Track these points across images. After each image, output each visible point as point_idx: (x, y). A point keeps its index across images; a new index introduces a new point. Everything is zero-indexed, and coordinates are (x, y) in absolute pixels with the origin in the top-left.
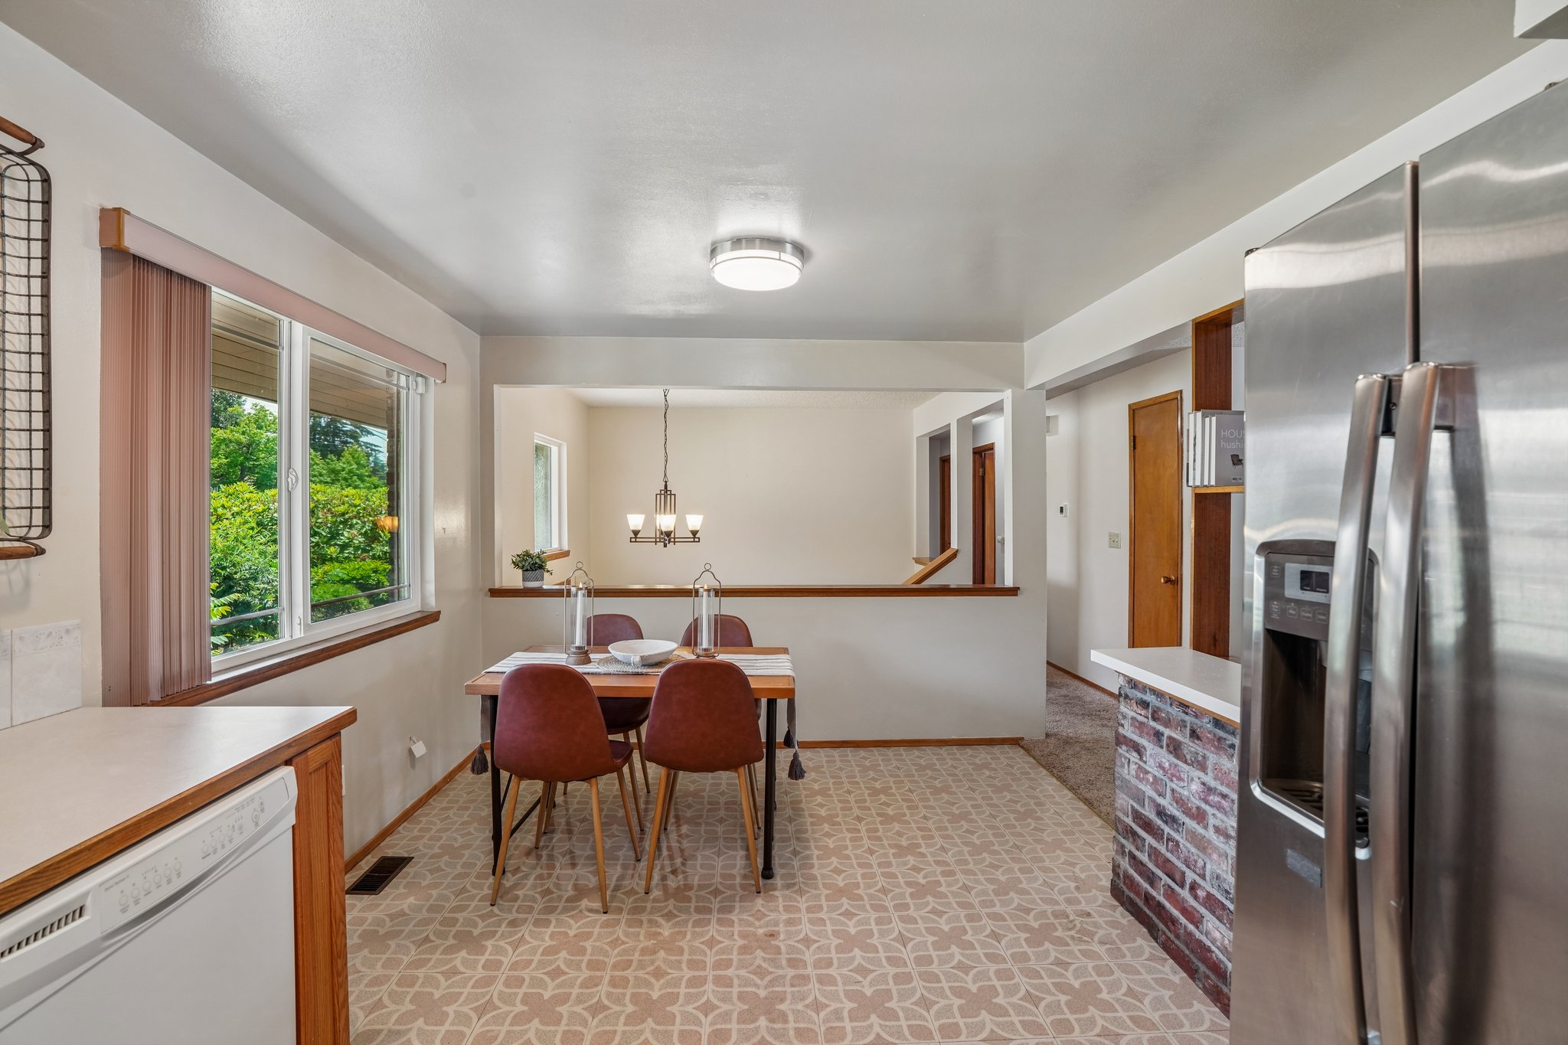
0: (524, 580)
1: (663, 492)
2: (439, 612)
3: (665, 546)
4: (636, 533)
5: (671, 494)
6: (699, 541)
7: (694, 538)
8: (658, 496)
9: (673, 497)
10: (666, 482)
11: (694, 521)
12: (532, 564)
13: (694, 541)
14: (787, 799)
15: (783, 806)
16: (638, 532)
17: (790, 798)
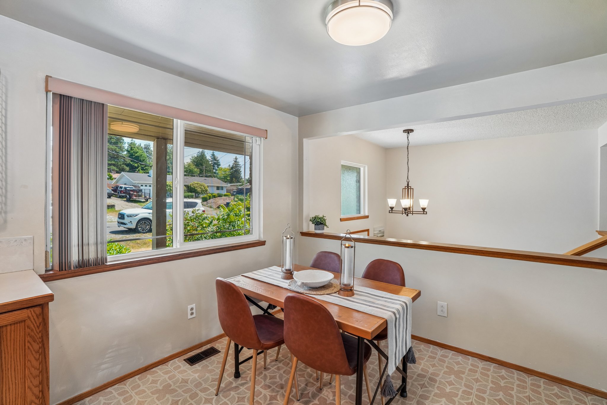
0: (315, 229)
1: (406, 188)
2: (265, 241)
3: (407, 215)
4: (392, 208)
5: (411, 189)
6: (426, 214)
7: (424, 211)
8: (404, 190)
9: (412, 190)
10: (408, 182)
11: (424, 203)
12: (319, 222)
13: (424, 214)
14: (420, 392)
15: (413, 396)
16: (393, 208)
17: (423, 391)
